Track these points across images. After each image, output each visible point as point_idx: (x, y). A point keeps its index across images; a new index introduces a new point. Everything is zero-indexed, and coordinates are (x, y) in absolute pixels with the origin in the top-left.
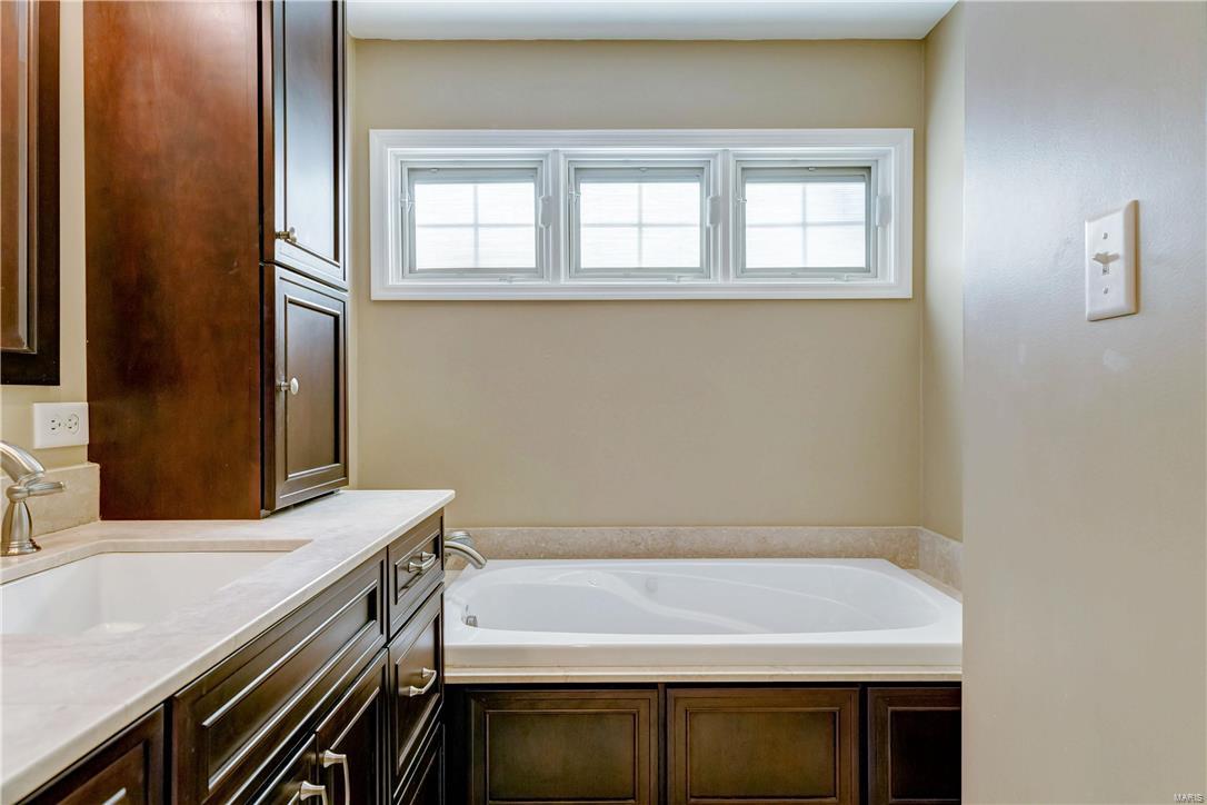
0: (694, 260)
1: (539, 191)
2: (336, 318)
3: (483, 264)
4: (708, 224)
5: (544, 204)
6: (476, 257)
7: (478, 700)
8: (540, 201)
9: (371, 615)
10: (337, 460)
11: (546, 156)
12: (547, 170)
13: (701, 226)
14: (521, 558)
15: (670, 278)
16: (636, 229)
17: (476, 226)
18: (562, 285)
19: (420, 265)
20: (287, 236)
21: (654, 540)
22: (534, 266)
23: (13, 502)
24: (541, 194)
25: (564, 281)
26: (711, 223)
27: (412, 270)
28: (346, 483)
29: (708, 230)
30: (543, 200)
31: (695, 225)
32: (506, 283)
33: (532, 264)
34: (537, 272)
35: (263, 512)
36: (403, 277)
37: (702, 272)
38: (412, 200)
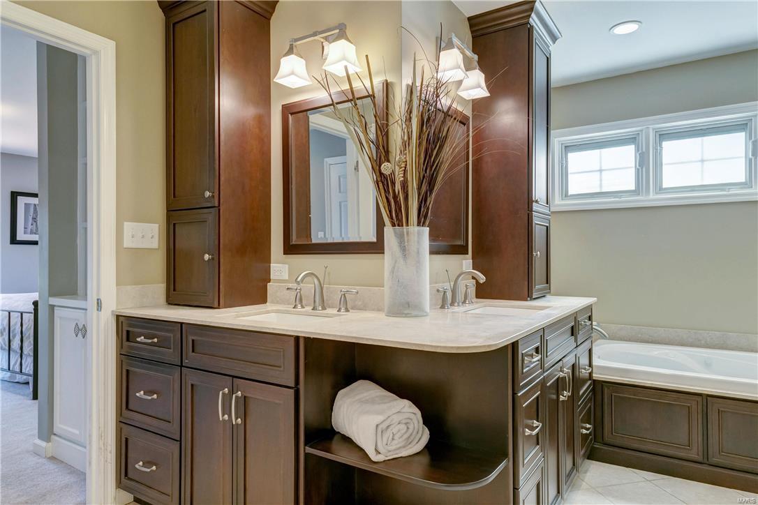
0: (741, 177)
1: (637, 149)
2: (547, 227)
3: (604, 190)
4: (750, 156)
5: (640, 157)
6: (601, 186)
7: (608, 388)
8: (638, 155)
9: (572, 335)
10: (547, 283)
11: (642, 131)
12: (642, 139)
13: (746, 157)
14: (626, 341)
15: (722, 190)
16: (700, 163)
17: (601, 171)
18: (652, 198)
19: (571, 192)
20: (537, 202)
21: (712, 339)
22: (634, 189)
23: (467, 288)
24: (638, 151)
25: (652, 196)
26: (753, 155)
27: (566, 195)
28: (550, 293)
29: (750, 160)
30: (640, 154)
31: (742, 157)
32: (617, 199)
33: (633, 187)
34: (636, 192)
35: (529, 299)
36: (562, 199)
37: (747, 184)
38: (567, 161)
